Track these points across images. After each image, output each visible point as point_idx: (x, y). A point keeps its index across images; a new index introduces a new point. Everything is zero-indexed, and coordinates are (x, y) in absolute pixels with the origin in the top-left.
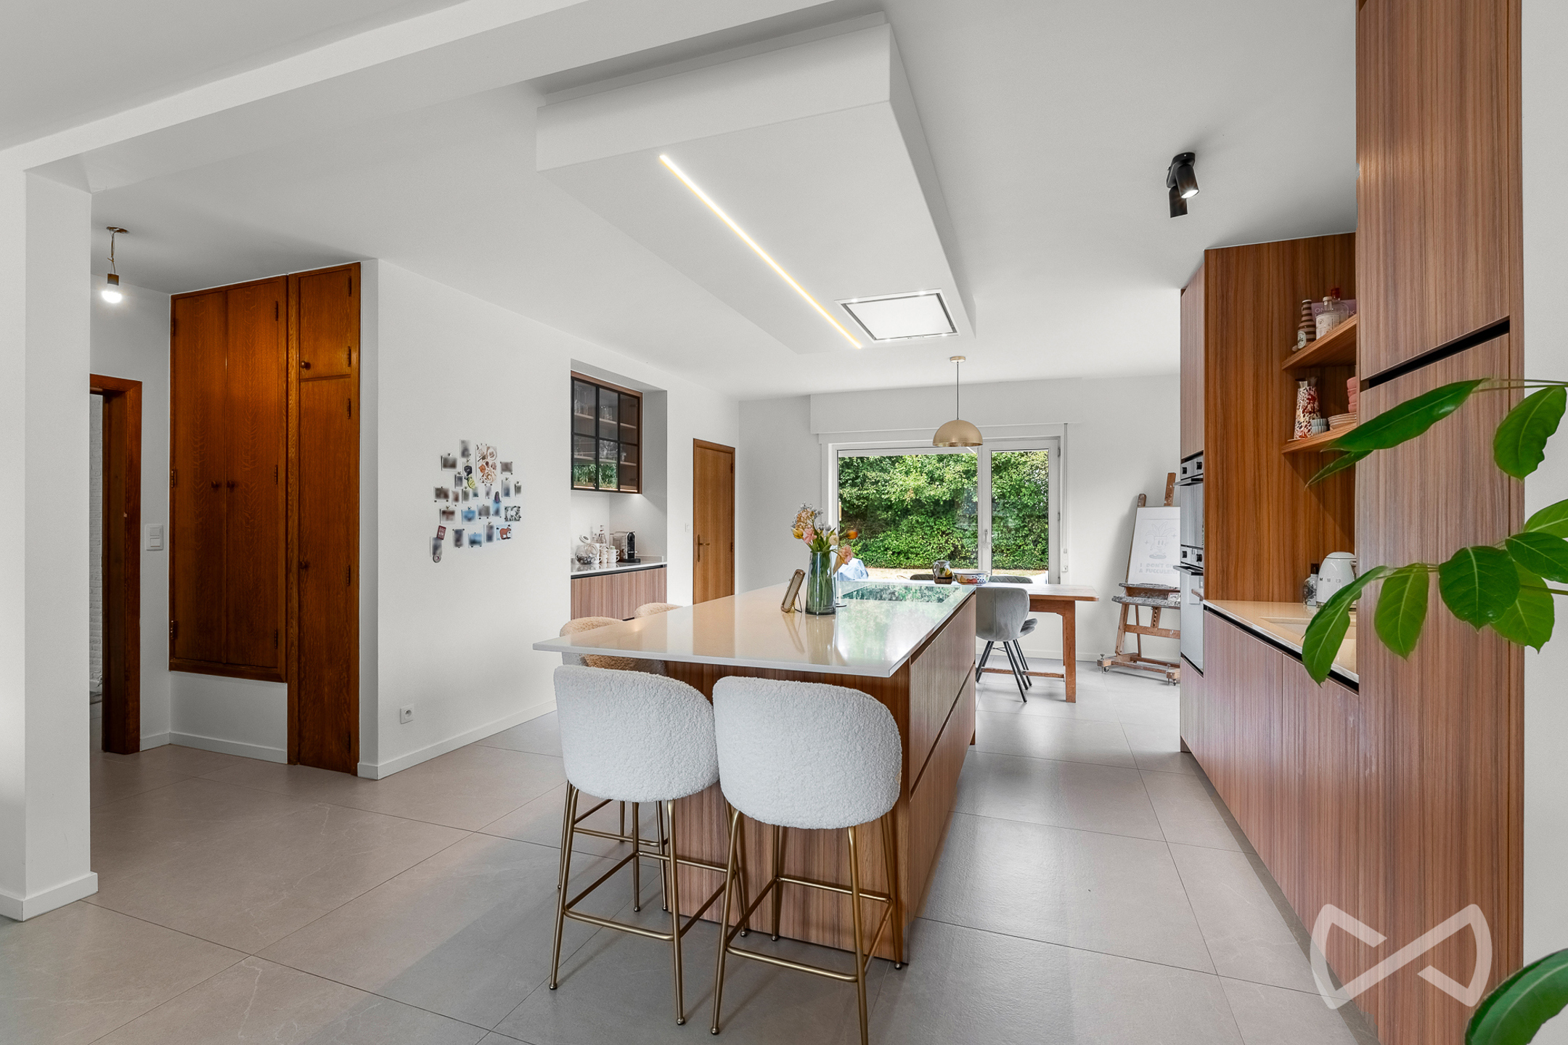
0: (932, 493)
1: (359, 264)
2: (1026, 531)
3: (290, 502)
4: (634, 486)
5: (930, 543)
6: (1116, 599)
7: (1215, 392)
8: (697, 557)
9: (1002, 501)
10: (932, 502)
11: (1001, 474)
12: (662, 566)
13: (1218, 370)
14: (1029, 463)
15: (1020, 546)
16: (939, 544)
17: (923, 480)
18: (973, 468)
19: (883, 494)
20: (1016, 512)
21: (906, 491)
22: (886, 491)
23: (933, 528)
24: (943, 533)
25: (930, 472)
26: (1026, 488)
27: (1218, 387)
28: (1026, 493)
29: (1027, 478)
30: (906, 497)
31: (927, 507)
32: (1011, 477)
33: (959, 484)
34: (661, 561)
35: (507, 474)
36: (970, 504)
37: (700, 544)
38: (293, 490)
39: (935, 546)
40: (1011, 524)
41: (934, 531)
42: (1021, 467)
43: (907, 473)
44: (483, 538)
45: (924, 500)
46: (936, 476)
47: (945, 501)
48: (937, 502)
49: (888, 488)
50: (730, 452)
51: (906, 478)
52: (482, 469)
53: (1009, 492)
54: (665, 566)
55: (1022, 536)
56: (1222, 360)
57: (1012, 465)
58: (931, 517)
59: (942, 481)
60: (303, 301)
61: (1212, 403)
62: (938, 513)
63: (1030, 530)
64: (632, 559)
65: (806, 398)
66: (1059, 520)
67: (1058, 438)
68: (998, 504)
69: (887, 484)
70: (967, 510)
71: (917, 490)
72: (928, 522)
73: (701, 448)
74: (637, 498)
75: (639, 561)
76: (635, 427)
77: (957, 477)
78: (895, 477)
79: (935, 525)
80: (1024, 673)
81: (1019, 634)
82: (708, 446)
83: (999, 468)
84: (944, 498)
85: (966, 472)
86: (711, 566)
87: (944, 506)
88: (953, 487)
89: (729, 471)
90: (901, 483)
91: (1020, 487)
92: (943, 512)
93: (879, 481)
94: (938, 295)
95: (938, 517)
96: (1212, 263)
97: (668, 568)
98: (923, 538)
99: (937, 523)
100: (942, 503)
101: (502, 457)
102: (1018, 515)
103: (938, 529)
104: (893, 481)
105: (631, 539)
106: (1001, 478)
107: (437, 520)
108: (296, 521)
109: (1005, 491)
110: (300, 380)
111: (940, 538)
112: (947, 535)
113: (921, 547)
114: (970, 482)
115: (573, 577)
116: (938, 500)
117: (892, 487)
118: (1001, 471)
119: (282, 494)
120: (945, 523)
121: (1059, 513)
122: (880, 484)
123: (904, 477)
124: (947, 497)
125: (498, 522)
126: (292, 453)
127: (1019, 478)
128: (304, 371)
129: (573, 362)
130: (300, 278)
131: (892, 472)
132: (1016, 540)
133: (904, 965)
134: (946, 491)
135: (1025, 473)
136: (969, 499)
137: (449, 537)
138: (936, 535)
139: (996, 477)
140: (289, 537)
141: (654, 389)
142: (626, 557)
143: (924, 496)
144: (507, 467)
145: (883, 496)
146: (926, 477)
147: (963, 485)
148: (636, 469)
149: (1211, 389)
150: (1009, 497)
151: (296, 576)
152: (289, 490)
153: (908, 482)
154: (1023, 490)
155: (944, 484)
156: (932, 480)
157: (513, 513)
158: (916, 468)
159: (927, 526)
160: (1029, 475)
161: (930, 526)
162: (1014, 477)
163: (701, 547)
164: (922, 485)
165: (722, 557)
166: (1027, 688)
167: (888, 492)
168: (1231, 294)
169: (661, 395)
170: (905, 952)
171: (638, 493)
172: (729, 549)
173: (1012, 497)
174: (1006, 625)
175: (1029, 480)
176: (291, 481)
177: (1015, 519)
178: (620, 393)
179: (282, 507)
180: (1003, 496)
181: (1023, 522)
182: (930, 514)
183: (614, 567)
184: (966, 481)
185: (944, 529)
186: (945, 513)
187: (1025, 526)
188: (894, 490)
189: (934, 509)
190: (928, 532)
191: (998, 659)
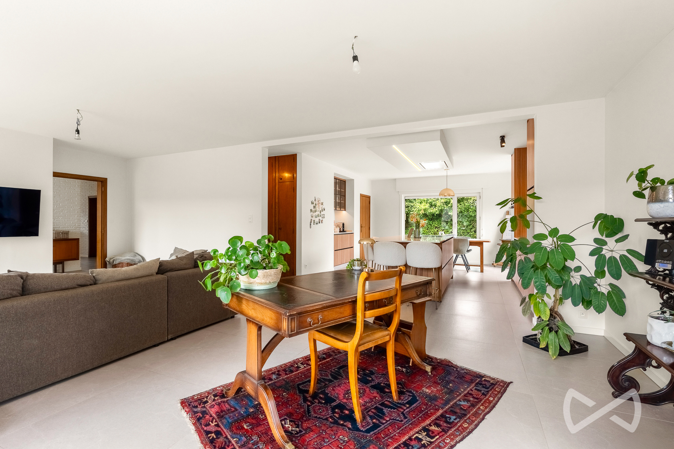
0: (431, 211)
1: (296, 154)
2: (471, 227)
3: (276, 213)
4: (343, 208)
5: (430, 232)
6: (498, 244)
7: (517, 184)
8: (361, 231)
9: (461, 214)
10: (431, 215)
11: (460, 203)
12: (352, 233)
13: (518, 179)
14: (472, 199)
15: (469, 233)
16: (434, 232)
17: (427, 206)
18: (448, 201)
19: (411, 211)
20: (467, 219)
21: (420, 210)
22: (412, 210)
23: (431, 225)
24: (436, 227)
25: (430, 202)
26: (471, 209)
27: (518, 183)
28: (471, 211)
29: (471, 205)
30: (420, 212)
31: (429, 217)
32: (465, 204)
33: (443, 207)
34: (352, 232)
35: (322, 205)
36: (447, 216)
37: (362, 227)
38: (277, 210)
39: (432, 233)
40: (465, 224)
41: (432, 227)
42: (469, 200)
43: (421, 203)
44: (318, 223)
45: (428, 214)
46: (433, 204)
47: (437, 214)
48: (433, 215)
49: (413, 209)
50: (369, 197)
51: (421, 205)
52: (318, 204)
53: (464, 210)
54: (353, 233)
55: (469, 229)
56: (519, 176)
57: (465, 199)
58: (431, 221)
59: (436, 206)
60: (280, 163)
61: (516, 187)
62: (434, 219)
63: (473, 226)
64: (343, 231)
65: (395, 180)
66: (480, 219)
67: (480, 193)
68: (459, 215)
69: (412, 207)
70: (446, 218)
71: (425, 210)
72: (429, 223)
73: (362, 196)
74: (344, 212)
75: (346, 231)
76: (344, 191)
77: (442, 204)
78: (416, 204)
79: (433, 224)
80: (468, 265)
81: (466, 252)
82: (364, 196)
83: (460, 201)
84: (436, 213)
85: (446, 202)
86: (364, 234)
87: (436, 216)
88: (440, 208)
89: (369, 203)
90: (418, 207)
91: (469, 208)
92: (436, 219)
93: (409, 206)
94: (445, 162)
95: (434, 221)
96: (516, 152)
97: (354, 234)
98: (427, 230)
99: (433, 223)
100: (435, 215)
101: (321, 201)
102: (468, 220)
103: (434, 226)
104: (415, 206)
105: (343, 224)
106: (461, 205)
107: (310, 218)
108: (278, 218)
109: (462, 210)
110: (279, 182)
111: (435, 229)
112: (438, 228)
113: (427, 233)
114: (447, 207)
115: (334, 235)
116: (434, 214)
117: (414, 209)
118: (460, 202)
119: (274, 211)
120: (437, 223)
121: (480, 217)
122: (409, 207)
123: (419, 204)
124: (438, 213)
125: (321, 218)
126: (277, 200)
127: (468, 205)
128: (280, 181)
129: (335, 174)
130: (279, 157)
131: (414, 202)
132: (467, 230)
133: (441, 302)
134: (437, 210)
135: (471, 203)
136: (447, 213)
137: (313, 222)
138: (433, 228)
139: (458, 204)
140: (276, 222)
141: (349, 179)
142: (342, 230)
143: (428, 212)
144: (322, 204)
145: (411, 212)
146: (429, 204)
147: (444, 208)
148: (344, 203)
149: (516, 184)
150: (464, 213)
151: (278, 231)
152: (276, 210)
153: (421, 207)
154: (470, 210)
155: (436, 207)
156: (431, 206)
157: (323, 216)
158: (424, 201)
159: (429, 225)
160: (473, 203)
161: (430, 224)
162: (466, 204)
163: (362, 228)
164: (427, 208)
165: (367, 232)
166: (468, 270)
167: (413, 211)
168: (521, 160)
169: (352, 180)
170: (441, 299)
171: (345, 210)
172: (369, 229)
173: (465, 213)
174: (462, 250)
175: (473, 206)
176: (276, 207)
177: (466, 222)
178: (341, 180)
179: (274, 214)
180: (461, 212)
181: (470, 223)
182: (430, 220)
183: (338, 233)
184: (445, 206)
185: (436, 226)
186: (437, 219)
187: (471, 225)
188: (415, 210)
189: (432, 218)
190: (430, 227)
191: (460, 260)
